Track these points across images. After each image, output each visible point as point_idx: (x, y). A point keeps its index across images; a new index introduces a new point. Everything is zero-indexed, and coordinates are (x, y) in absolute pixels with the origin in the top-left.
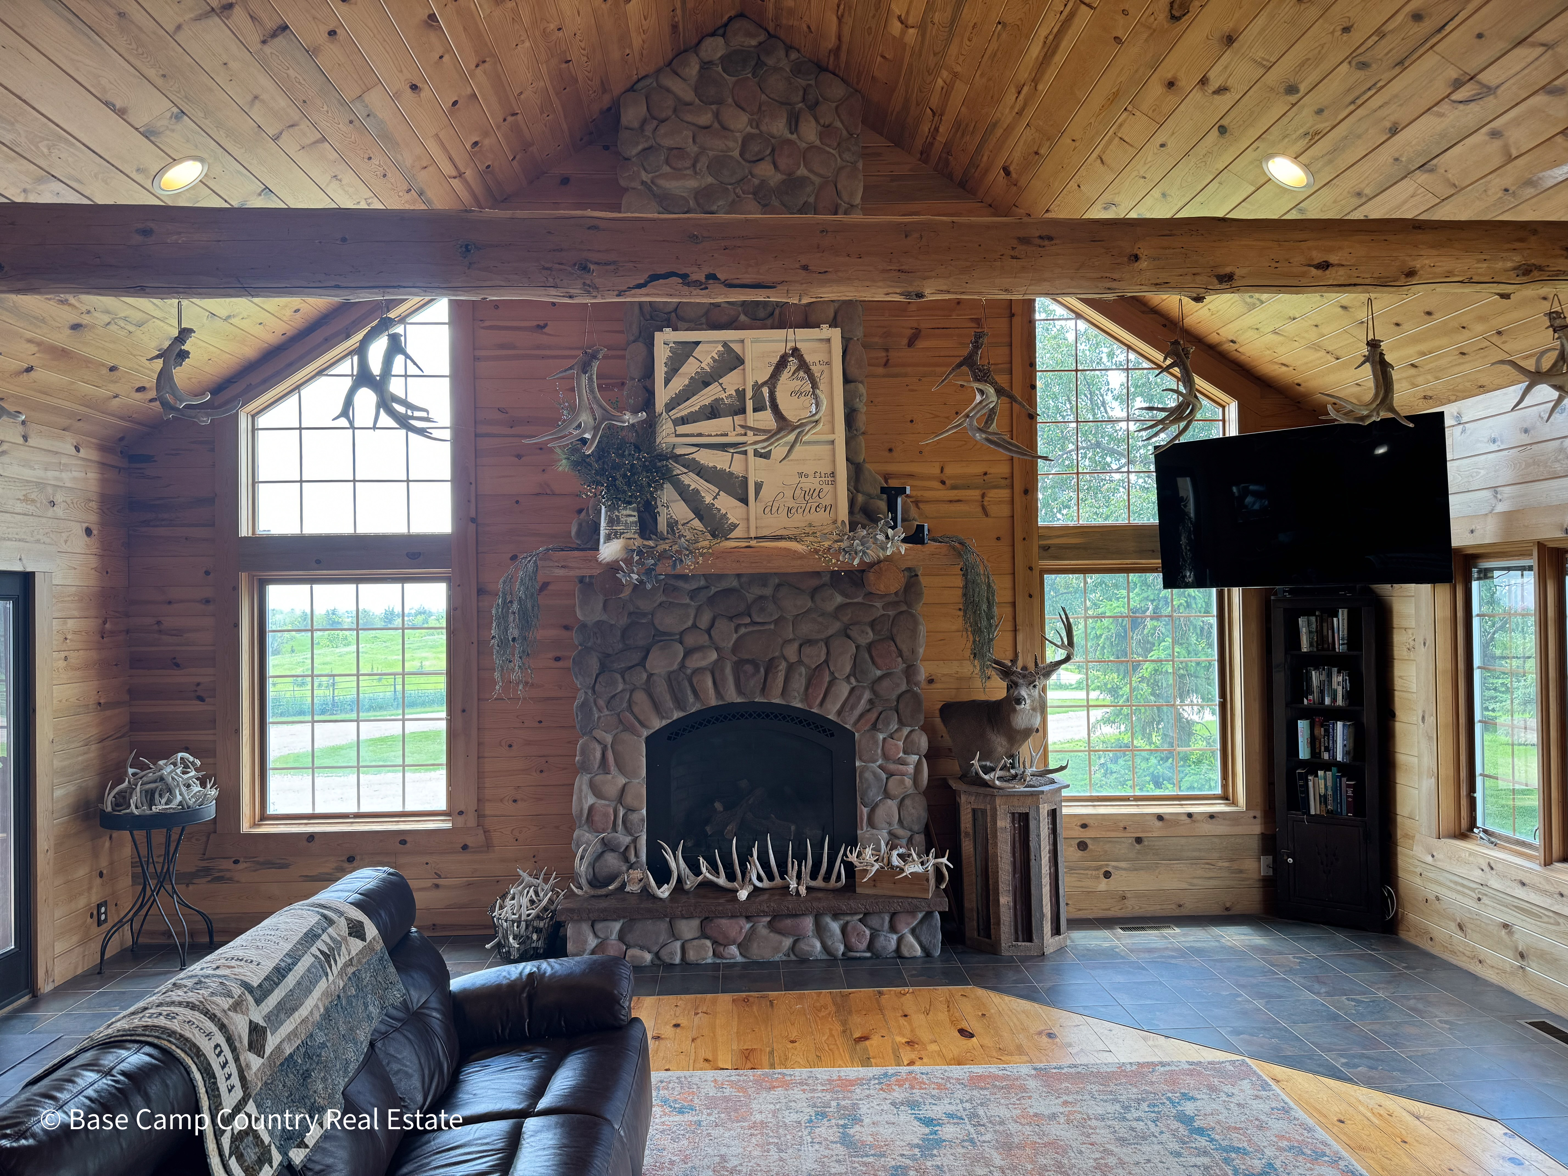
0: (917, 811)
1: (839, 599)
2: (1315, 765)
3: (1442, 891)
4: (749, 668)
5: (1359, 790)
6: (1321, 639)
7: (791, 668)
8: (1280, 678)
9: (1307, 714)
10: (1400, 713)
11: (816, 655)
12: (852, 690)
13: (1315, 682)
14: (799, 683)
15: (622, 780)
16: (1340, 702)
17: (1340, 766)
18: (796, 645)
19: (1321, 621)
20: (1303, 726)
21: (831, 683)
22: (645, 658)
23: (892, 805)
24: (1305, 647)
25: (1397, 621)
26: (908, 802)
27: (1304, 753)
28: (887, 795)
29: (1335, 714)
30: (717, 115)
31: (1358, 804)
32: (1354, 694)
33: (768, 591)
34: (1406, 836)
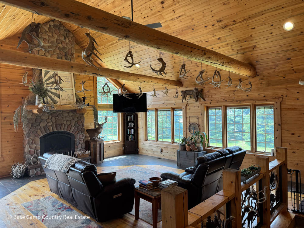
0: (84, 145)
1: (72, 114)
2: (130, 134)
3: (144, 147)
4: (58, 125)
5: (135, 137)
6: (130, 119)
7: (65, 125)
8: (126, 124)
9: (129, 128)
10: (139, 128)
11: (69, 123)
12: (74, 128)
13: (130, 124)
14: (66, 127)
15: (35, 145)
16: (132, 127)
17: (132, 134)
18: (66, 121)
19: (130, 117)
20: (128, 130)
21: (71, 127)
22: (40, 124)
23: (80, 145)
24: (128, 120)
25: (139, 117)
26: (83, 144)
27: (128, 133)
28: (79, 144)
29: (132, 128)
30: (52, 34)
31: (134, 139)
32: (134, 126)
33: (61, 113)
34: (140, 142)
